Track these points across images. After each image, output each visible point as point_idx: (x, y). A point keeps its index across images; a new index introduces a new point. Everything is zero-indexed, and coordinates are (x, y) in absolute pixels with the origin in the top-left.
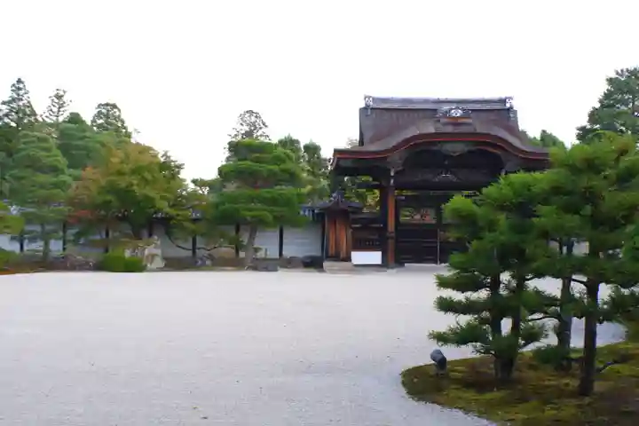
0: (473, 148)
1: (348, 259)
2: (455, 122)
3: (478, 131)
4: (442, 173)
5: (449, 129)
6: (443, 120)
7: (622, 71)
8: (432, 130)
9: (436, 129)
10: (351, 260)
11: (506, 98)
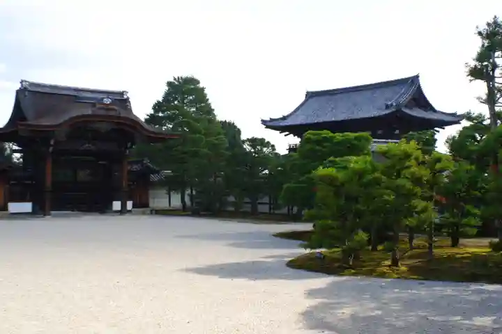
0: (116, 127)
1: (5, 208)
2: (107, 108)
3: (122, 115)
4: (85, 144)
5: (102, 112)
6: (98, 106)
7: (178, 78)
8: (90, 112)
9: (93, 111)
10: (7, 210)
11: (123, 92)
